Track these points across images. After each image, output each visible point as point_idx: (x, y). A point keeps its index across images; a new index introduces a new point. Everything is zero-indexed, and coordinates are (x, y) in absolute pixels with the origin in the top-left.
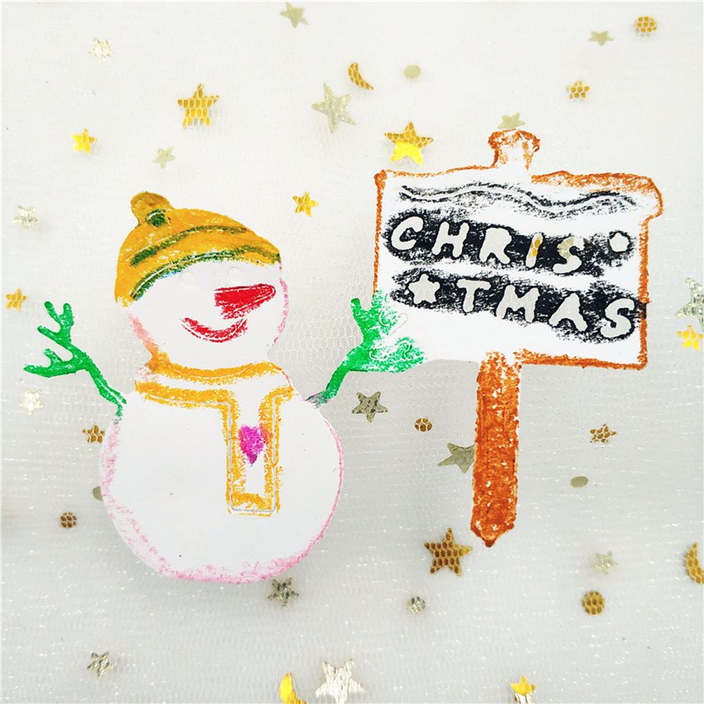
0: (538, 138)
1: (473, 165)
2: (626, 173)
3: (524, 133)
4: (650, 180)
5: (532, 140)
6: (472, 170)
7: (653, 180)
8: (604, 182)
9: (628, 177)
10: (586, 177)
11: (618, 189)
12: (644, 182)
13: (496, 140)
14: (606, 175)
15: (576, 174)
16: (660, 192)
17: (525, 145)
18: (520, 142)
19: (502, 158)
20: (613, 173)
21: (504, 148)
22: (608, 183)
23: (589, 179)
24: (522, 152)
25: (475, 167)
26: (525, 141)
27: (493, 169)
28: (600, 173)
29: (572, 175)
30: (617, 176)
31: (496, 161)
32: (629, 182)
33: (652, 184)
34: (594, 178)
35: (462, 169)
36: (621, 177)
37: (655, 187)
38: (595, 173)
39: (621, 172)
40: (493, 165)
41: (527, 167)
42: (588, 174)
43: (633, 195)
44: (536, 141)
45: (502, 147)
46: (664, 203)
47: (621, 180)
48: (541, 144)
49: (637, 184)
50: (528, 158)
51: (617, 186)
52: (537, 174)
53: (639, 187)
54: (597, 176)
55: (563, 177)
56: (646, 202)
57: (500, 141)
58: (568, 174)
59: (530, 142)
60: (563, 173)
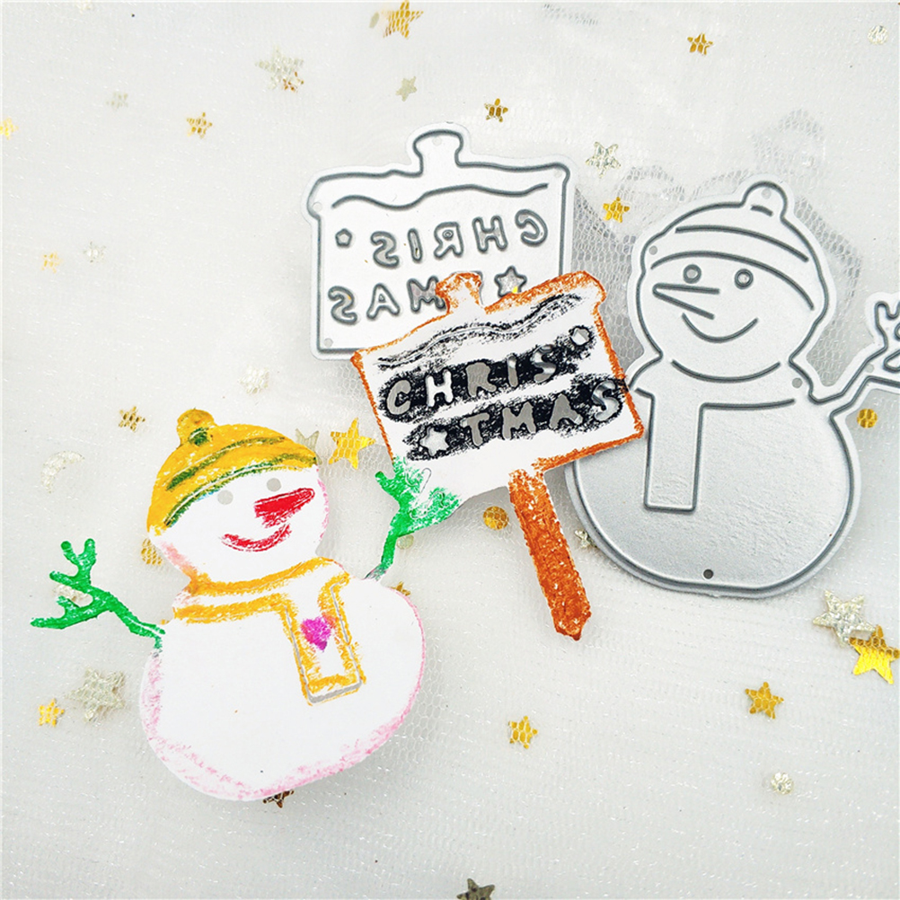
0: (476, 274)
1: (430, 318)
3: (462, 275)
4: (585, 273)
6: (432, 323)
7: (588, 272)
8: (547, 290)
9: (565, 277)
10: (530, 292)
11: (560, 291)
12: (580, 276)
13: (441, 290)
14: (547, 283)
16: (598, 279)
17: (468, 285)
18: (462, 284)
19: (453, 303)
20: (551, 278)
21: (451, 294)
22: (551, 289)
23: (533, 292)
24: (468, 291)
25: (434, 320)
26: (466, 281)
27: (449, 315)
28: (540, 283)
29: (518, 295)
30: (555, 280)
31: (449, 307)
32: (568, 281)
33: (588, 275)
34: (537, 290)
35: (423, 325)
36: (559, 280)
37: (591, 277)
38: (537, 285)
40: (448, 312)
42: (530, 288)
43: (577, 291)
44: (476, 277)
45: (449, 294)
46: (604, 288)
47: (560, 283)
49: (575, 280)
50: (475, 294)
51: (559, 289)
52: (488, 305)
53: (578, 282)
54: (538, 287)
55: (510, 300)
56: (589, 292)
57: (445, 289)
58: (513, 295)
59: (471, 280)
60: (509, 295)
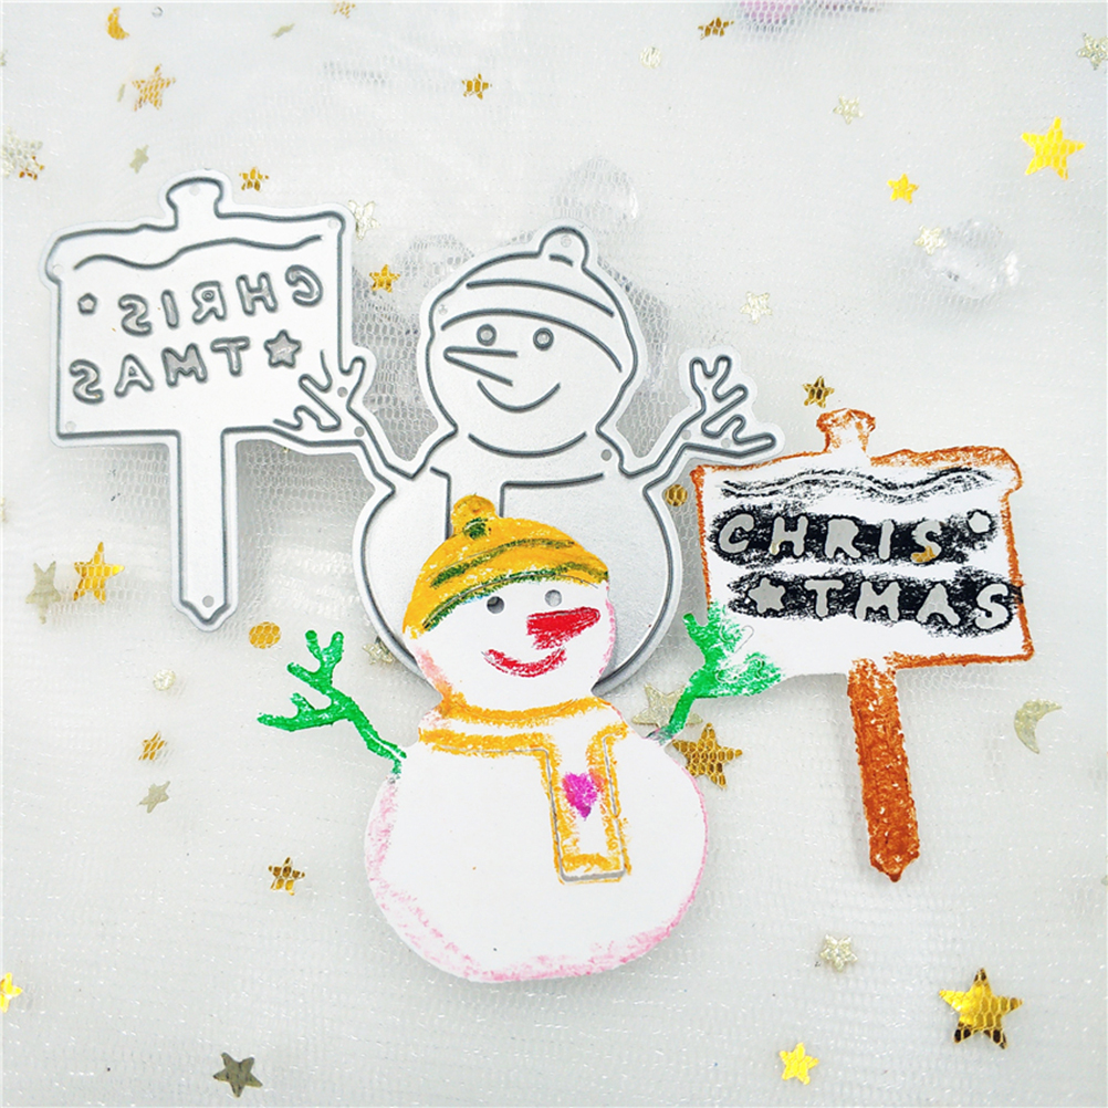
0: (872, 416)
1: (802, 452)
2: (976, 446)
3: (856, 412)
4: (1003, 451)
5: (865, 420)
6: (802, 457)
7: (1008, 451)
8: (953, 458)
9: (978, 449)
10: (932, 454)
11: (969, 464)
12: (997, 453)
13: (825, 422)
14: (955, 450)
15: (920, 451)
16: (1017, 462)
17: (859, 426)
18: (852, 422)
19: (834, 442)
20: (962, 446)
21: (834, 430)
22: (958, 459)
23: (935, 455)
24: (856, 433)
25: (805, 454)
26: (858, 420)
27: (826, 454)
28: (946, 448)
29: (916, 454)
30: (966, 449)
31: (828, 445)
32: (981, 455)
33: (1006, 455)
34: (941, 455)
35: (790, 457)
36: (971, 450)
37: (1010, 458)
38: (941, 449)
39: (969, 445)
40: (825, 450)
41: (864, 449)
42: (933, 450)
43: (989, 469)
44: (871, 420)
45: (833, 430)
46: (1022, 475)
47: (971, 454)
48: (876, 422)
49: (989, 456)
50: (864, 438)
51: (967, 461)
52: (876, 456)
53: (993, 459)
54: (943, 451)
55: (905, 457)
56: (1002, 475)
57: (830, 422)
58: (911, 452)
59: (864, 422)
60: (905, 451)
